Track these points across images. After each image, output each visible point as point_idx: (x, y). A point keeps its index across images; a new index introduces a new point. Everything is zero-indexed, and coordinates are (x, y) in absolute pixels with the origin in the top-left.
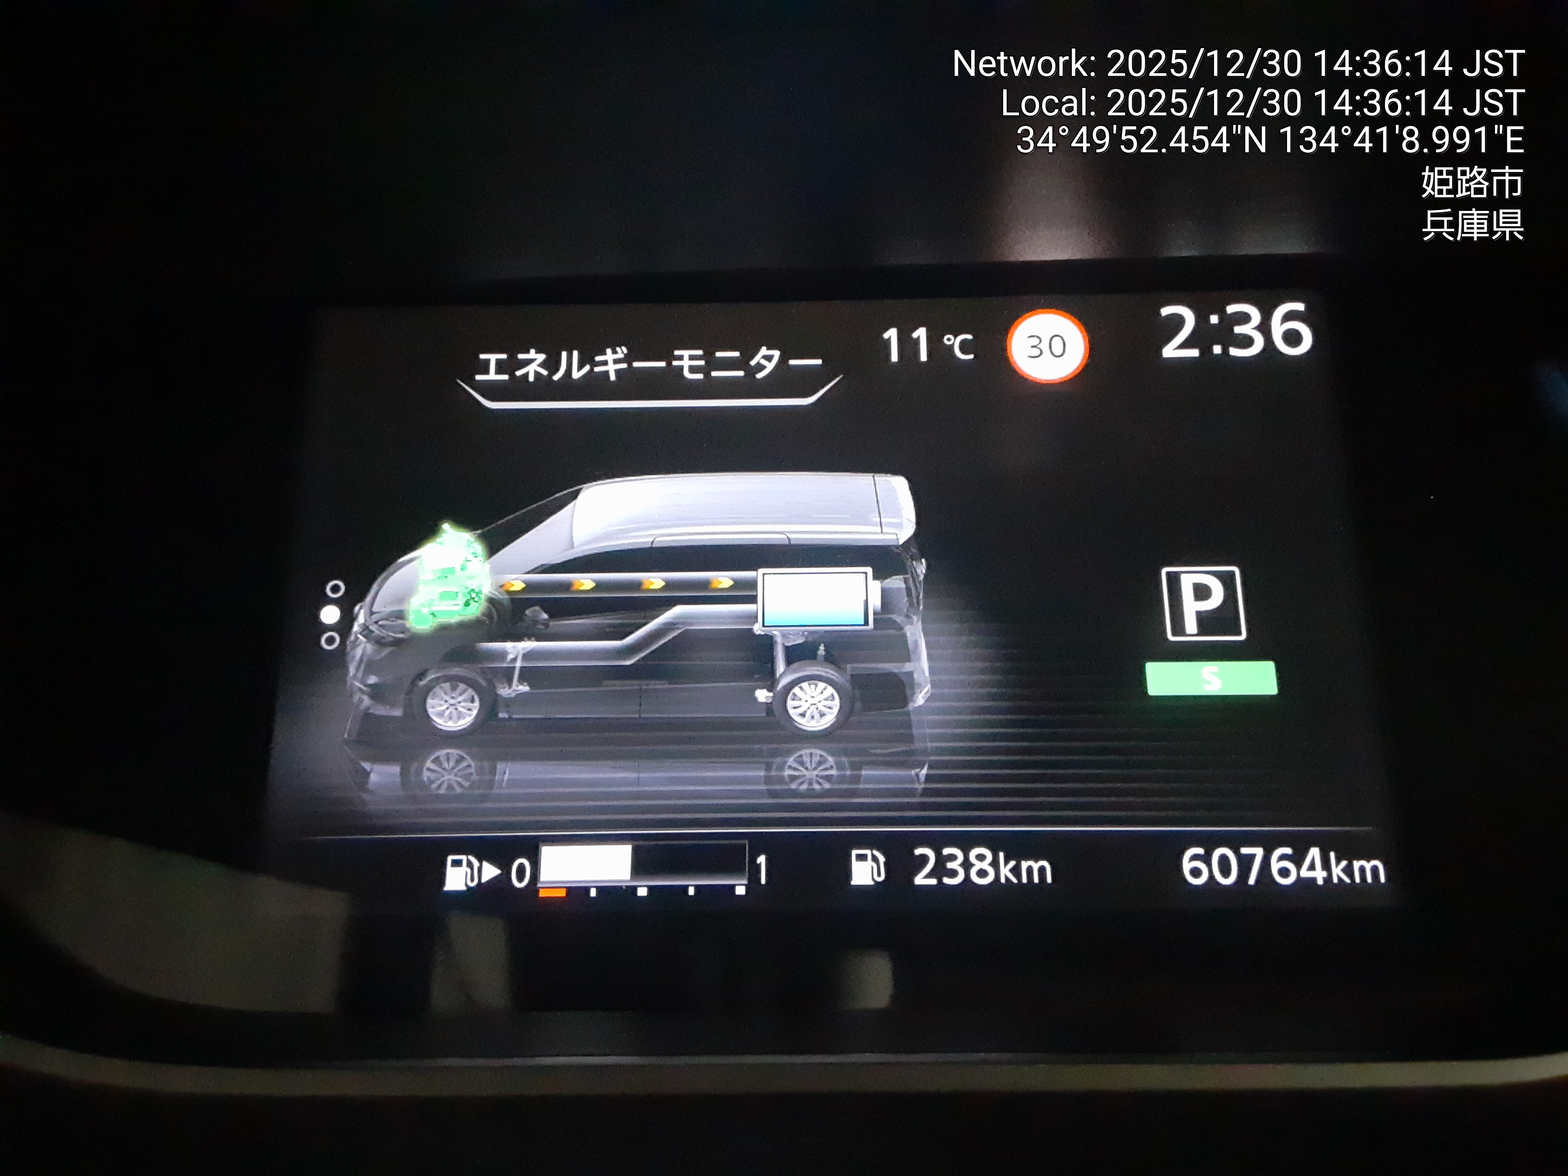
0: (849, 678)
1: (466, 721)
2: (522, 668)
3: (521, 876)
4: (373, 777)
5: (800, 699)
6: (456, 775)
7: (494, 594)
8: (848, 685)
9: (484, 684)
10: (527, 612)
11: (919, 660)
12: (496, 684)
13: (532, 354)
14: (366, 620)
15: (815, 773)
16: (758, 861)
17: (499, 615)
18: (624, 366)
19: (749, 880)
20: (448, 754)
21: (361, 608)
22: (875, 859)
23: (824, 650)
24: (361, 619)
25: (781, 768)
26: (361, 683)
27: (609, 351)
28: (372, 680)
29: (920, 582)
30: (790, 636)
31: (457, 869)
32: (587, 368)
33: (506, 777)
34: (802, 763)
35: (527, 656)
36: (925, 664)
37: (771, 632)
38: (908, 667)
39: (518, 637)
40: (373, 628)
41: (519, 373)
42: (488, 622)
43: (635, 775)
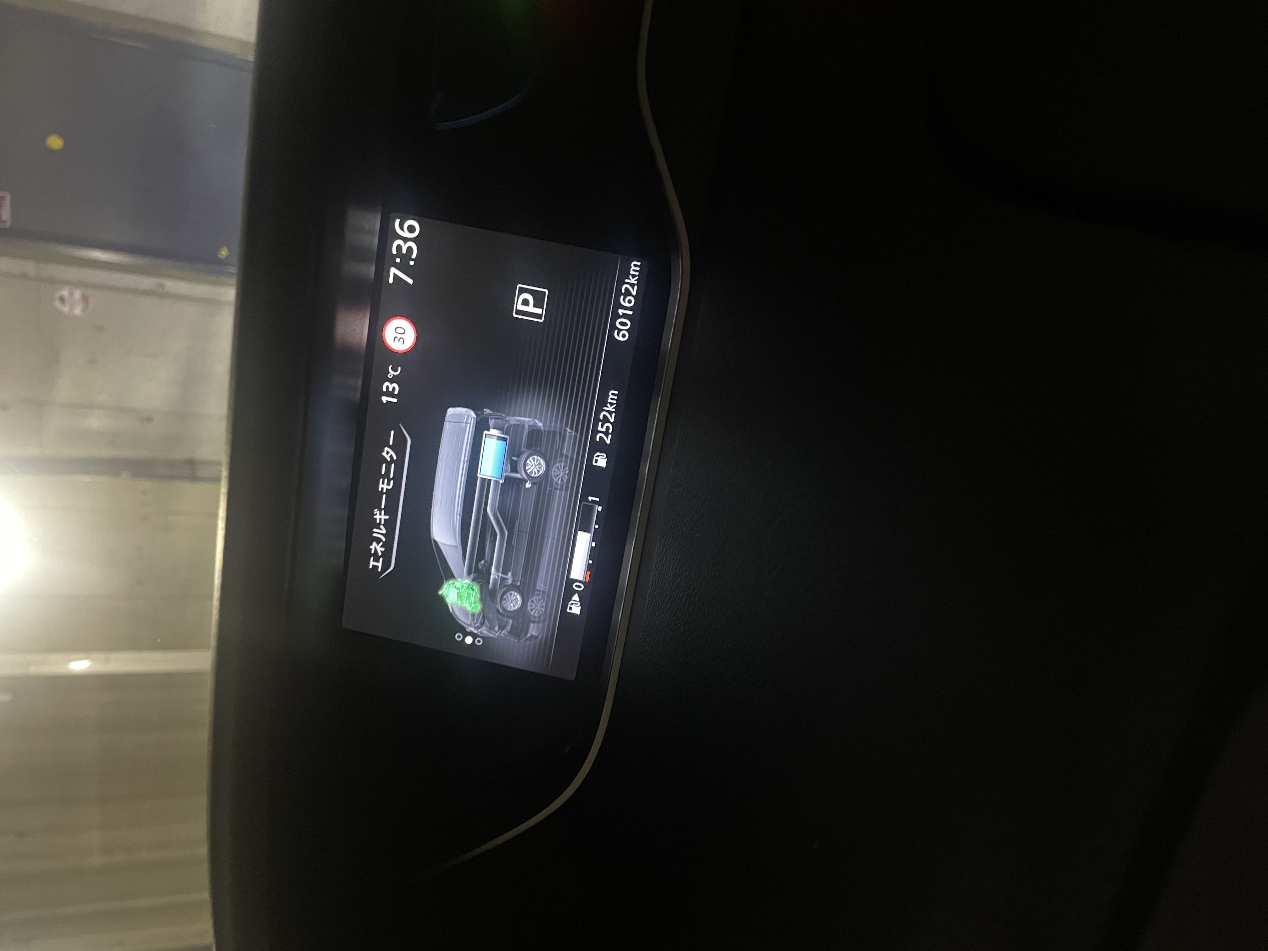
0: (527, 450)
1: (519, 597)
2: (502, 573)
3: (580, 587)
4: (534, 633)
5: (532, 471)
6: (538, 604)
7: (471, 579)
8: (530, 451)
9: (505, 589)
10: (480, 568)
11: (524, 421)
12: (507, 584)
13: (372, 547)
14: (473, 627)
15: (562, 471)
16: (590, 500)
17: (479, 579)
18: (383, 512)
19: (598, 504)
20: (530, 606)
21: (468, 628)
22: (598, 456)
23: (515, 456)
24: (472, 629)
25: (557, 484)
26: (497, 632)
27: (375, 517)
28: (497, 628)
29: (493, 413)
30: (507, 468)
31: (572, 609)
32: (382, 527)
33: (542, 586)
34: (557, 476)
35: (497, 570)
36: (527, 419)
37: (503, 477)
38: (527, 426)
39: (489, 574)
40: (477, 625)
41: (380, 554)
42: (481, 583)
43: (550, 539)
